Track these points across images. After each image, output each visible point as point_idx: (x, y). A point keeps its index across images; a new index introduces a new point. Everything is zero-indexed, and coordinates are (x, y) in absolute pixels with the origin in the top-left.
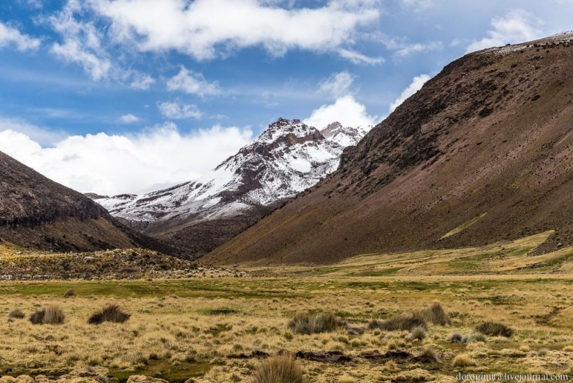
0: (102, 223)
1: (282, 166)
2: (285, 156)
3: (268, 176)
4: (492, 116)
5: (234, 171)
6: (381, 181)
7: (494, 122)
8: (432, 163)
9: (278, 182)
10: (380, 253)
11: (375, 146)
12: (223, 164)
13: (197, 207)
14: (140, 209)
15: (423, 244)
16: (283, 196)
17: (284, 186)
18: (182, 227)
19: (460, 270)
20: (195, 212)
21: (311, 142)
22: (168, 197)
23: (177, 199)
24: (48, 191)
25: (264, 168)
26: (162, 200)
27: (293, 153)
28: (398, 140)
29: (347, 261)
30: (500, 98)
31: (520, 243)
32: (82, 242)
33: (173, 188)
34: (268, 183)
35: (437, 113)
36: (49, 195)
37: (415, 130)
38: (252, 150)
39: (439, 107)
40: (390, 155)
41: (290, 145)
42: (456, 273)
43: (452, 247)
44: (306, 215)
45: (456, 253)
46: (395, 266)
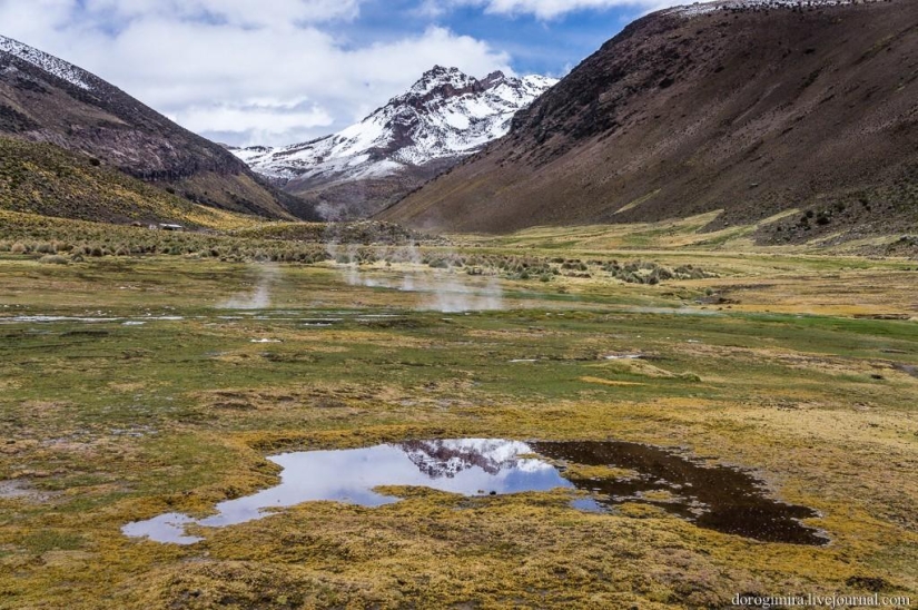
0: (243, 179)
1: (437, 121)
2: (441, 109)
3: (421, 132)
4: (673, 87)
5: (383, 125)
6: (555, 152)
7: (673, 94)
8: (609, 135)
9: (432, 139)
10: (554, 226)
11: (550, 114)
12: (371, 116)
13: (343, 164)
14: (277, 163)
15: (597, 218)
16: (437, 156)
17: (439, 144)
18: (326, 188)
19: (633, 245)
20: (340, 170)
21: (470, 94)
22: (309, 152)
23: (319, 154)
24: (184, 142)
25: (417, 122)
26: (303, 155)
27: (449, 106)
28: (575, 109)
29: (522, 232)
30: (682, 68)
31: (691, 221)
32: (224, 200)
33: (313, 142)
34: (422, 140)
35: (617, 81)
36: (187, 147)
37: (592, 98)
38: (404, 102)
39: (618, 75)
40: (566, 124)
41: (446, 97)
42: (630, 248)
43: (626, 222)
44: (477, 183)
45: (629, 228)
46: (572, 239)
